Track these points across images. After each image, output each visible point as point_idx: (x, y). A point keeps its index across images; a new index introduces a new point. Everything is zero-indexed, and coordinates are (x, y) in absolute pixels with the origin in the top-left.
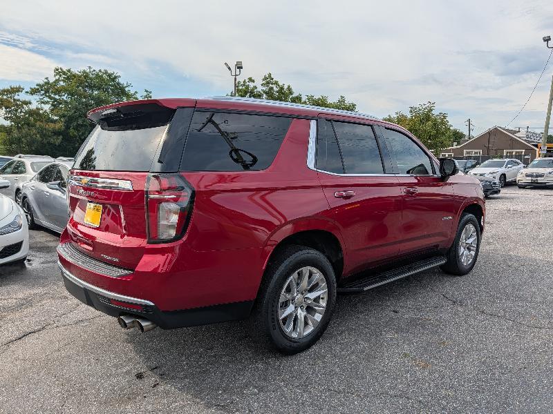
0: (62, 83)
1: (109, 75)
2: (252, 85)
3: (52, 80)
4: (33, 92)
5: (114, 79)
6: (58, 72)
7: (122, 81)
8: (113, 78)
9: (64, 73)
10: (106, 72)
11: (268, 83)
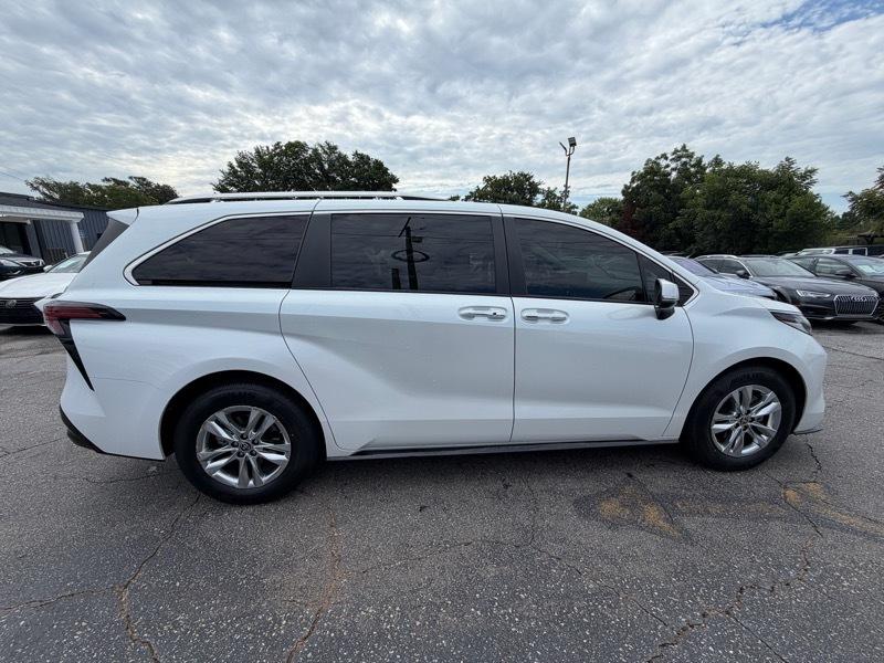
0: (489, 189)
1: (525, 176)
2: (663, 163)
3: (481, 186)
4: (467, 199)
5: (528, 180)
6: (487, 180)
7: (536, 180)
8: (527, 178)
9: (490, 179)
10: (522, 175)
11: (680, 157)
